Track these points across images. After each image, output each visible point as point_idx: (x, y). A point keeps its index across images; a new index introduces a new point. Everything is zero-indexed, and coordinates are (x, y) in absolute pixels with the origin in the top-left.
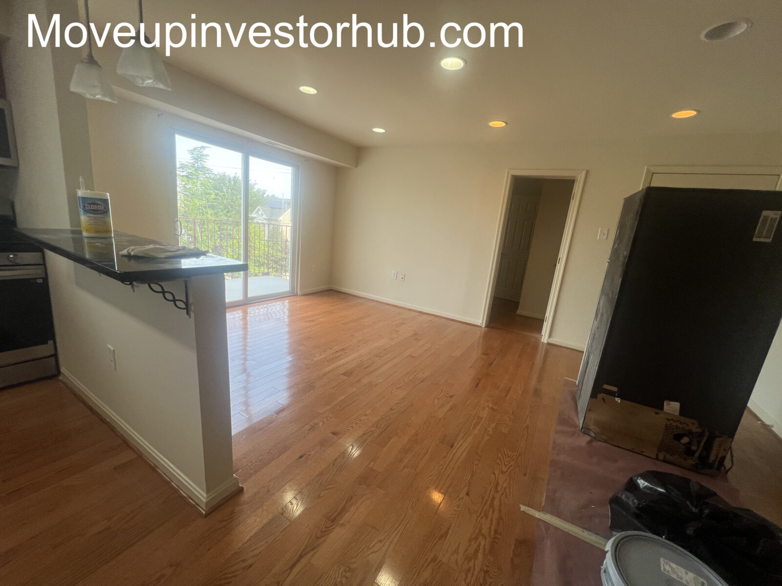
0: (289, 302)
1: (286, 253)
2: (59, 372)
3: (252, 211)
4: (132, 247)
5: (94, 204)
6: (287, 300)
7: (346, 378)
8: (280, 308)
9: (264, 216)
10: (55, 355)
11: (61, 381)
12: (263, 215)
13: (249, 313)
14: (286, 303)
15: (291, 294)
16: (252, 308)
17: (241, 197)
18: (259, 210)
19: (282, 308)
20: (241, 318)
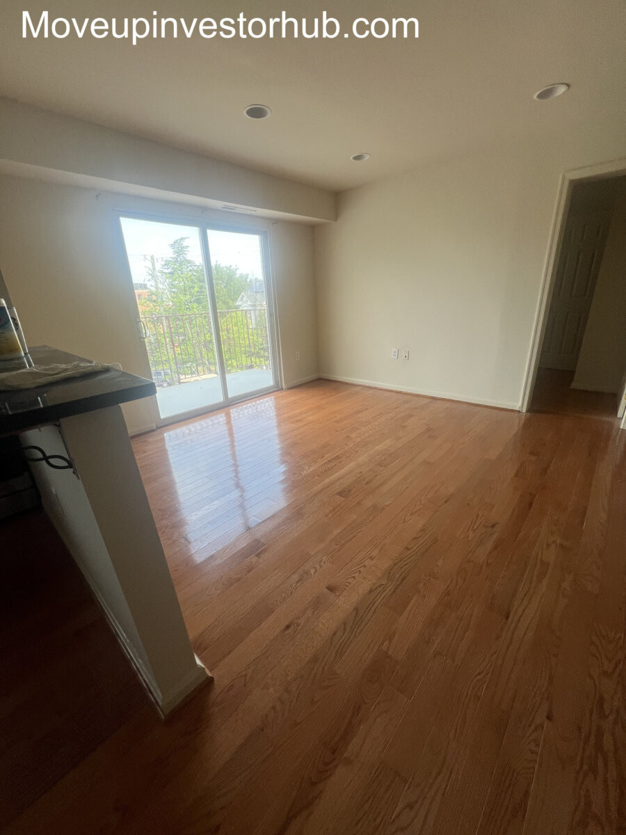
3: (237, 299)
6: (272, 396)
7: (343, 499)
8: (268, 405)
12: (248, 301)
13: (232, 416)
14: (272, 400)
15: (277, 389)
16: (236, 409)
18: (243, 296)
20: (224, 422)
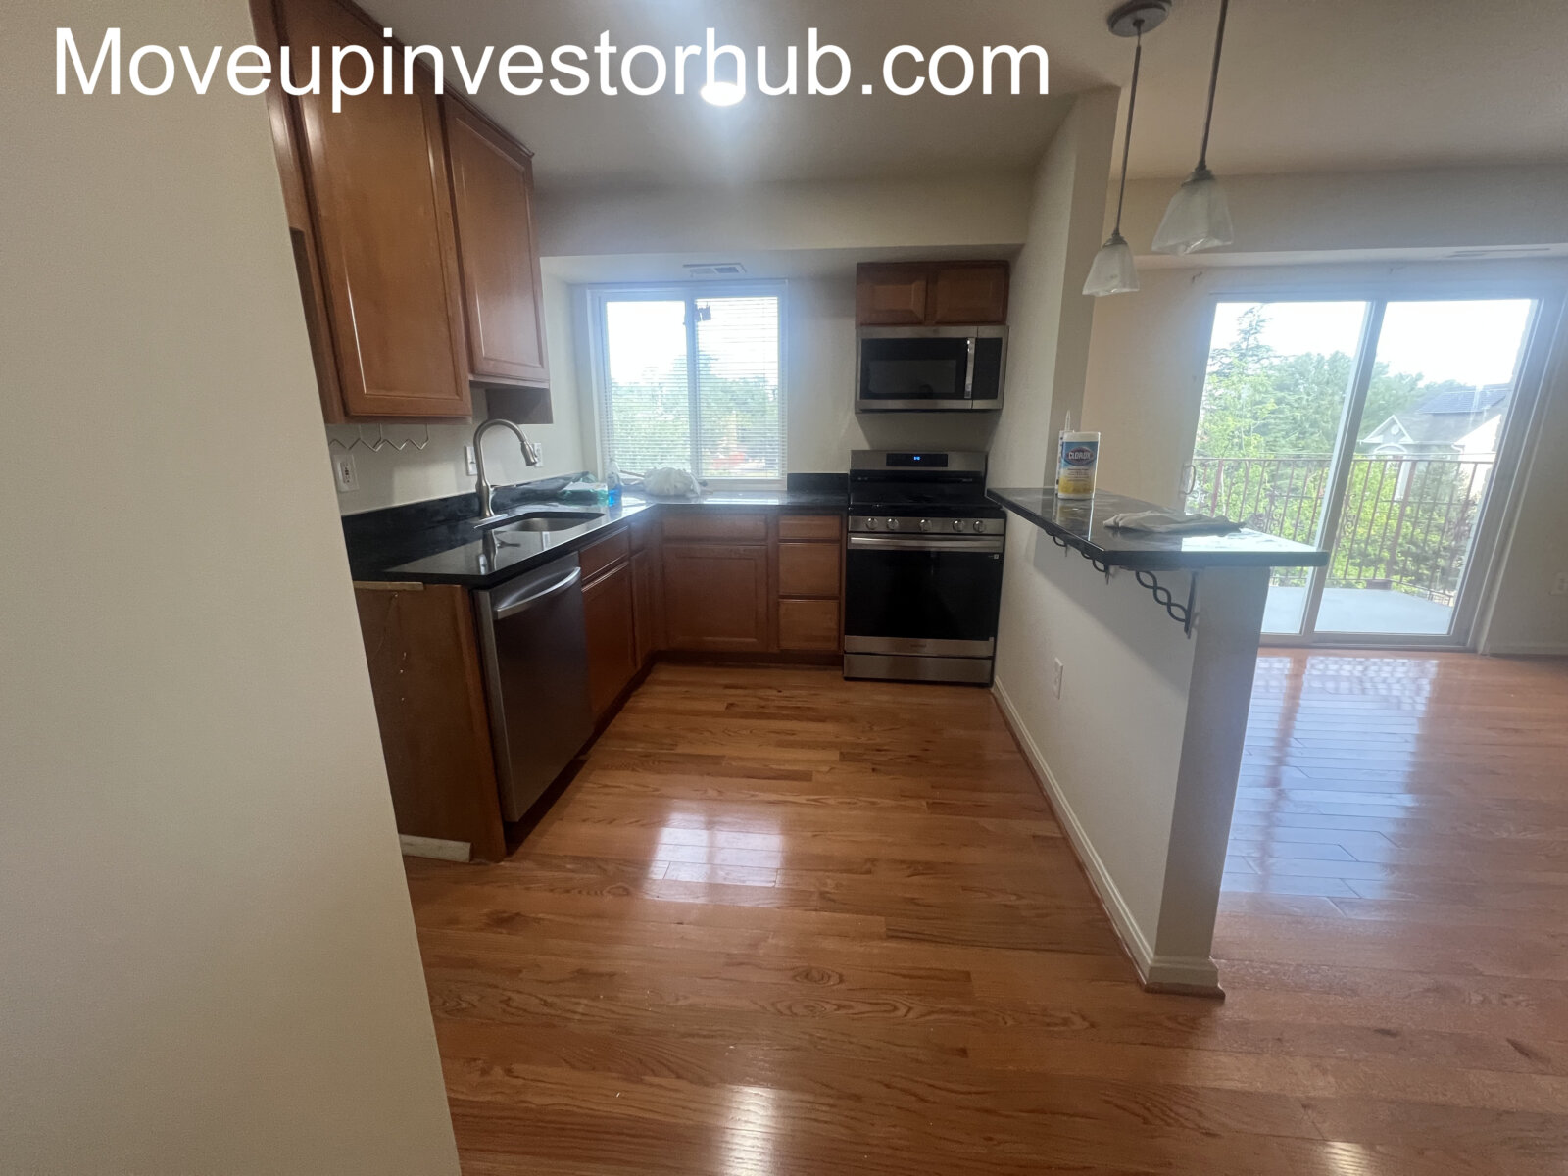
0: (1438, 666)
1: (1458, 537)
2: (991, 683)
3: (1369, 430)
4: (1121, 515)
5: (1079, 451)
6: (1434, 658)
8: (1406, 673)
9: (1408, 440)
10: (992, 658)
11: (992, 694)
12: (1404, 435)
13: (1308, 666)
14: (1427, 666)
15: (1453, 646)
16: (1322, 658)
17: (1343, 399)
18: (1393, 423)
19: (1411, 675)
20: (1286, 673)
